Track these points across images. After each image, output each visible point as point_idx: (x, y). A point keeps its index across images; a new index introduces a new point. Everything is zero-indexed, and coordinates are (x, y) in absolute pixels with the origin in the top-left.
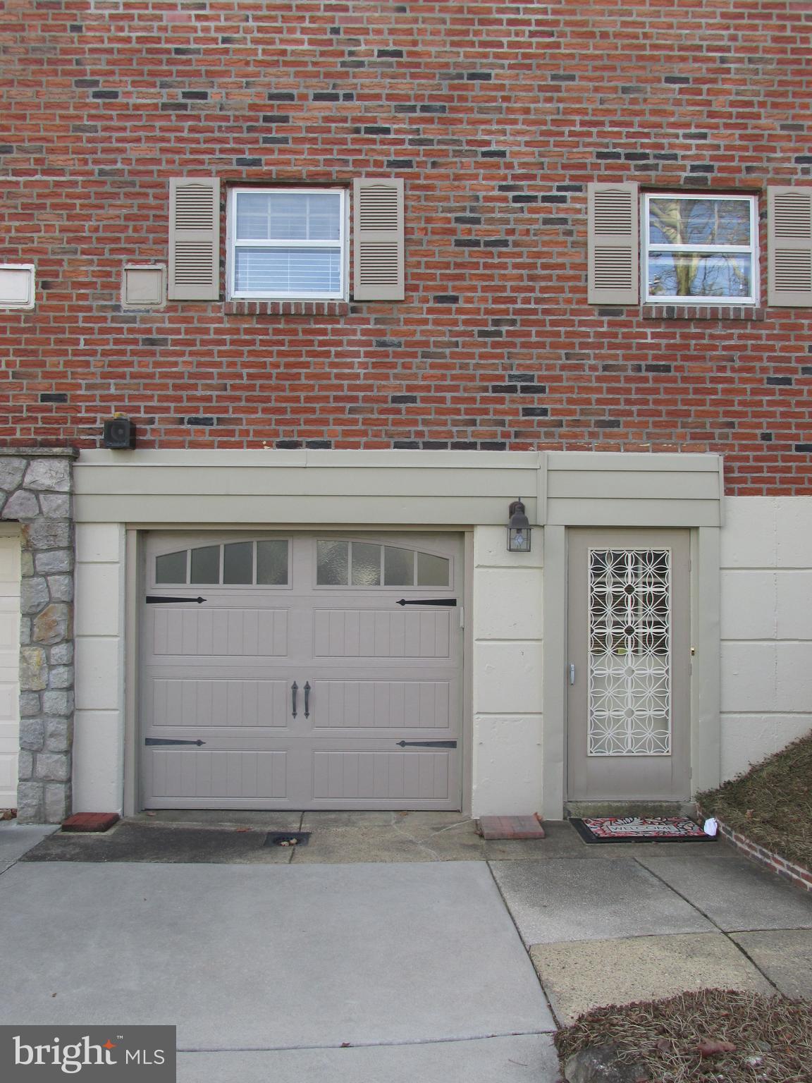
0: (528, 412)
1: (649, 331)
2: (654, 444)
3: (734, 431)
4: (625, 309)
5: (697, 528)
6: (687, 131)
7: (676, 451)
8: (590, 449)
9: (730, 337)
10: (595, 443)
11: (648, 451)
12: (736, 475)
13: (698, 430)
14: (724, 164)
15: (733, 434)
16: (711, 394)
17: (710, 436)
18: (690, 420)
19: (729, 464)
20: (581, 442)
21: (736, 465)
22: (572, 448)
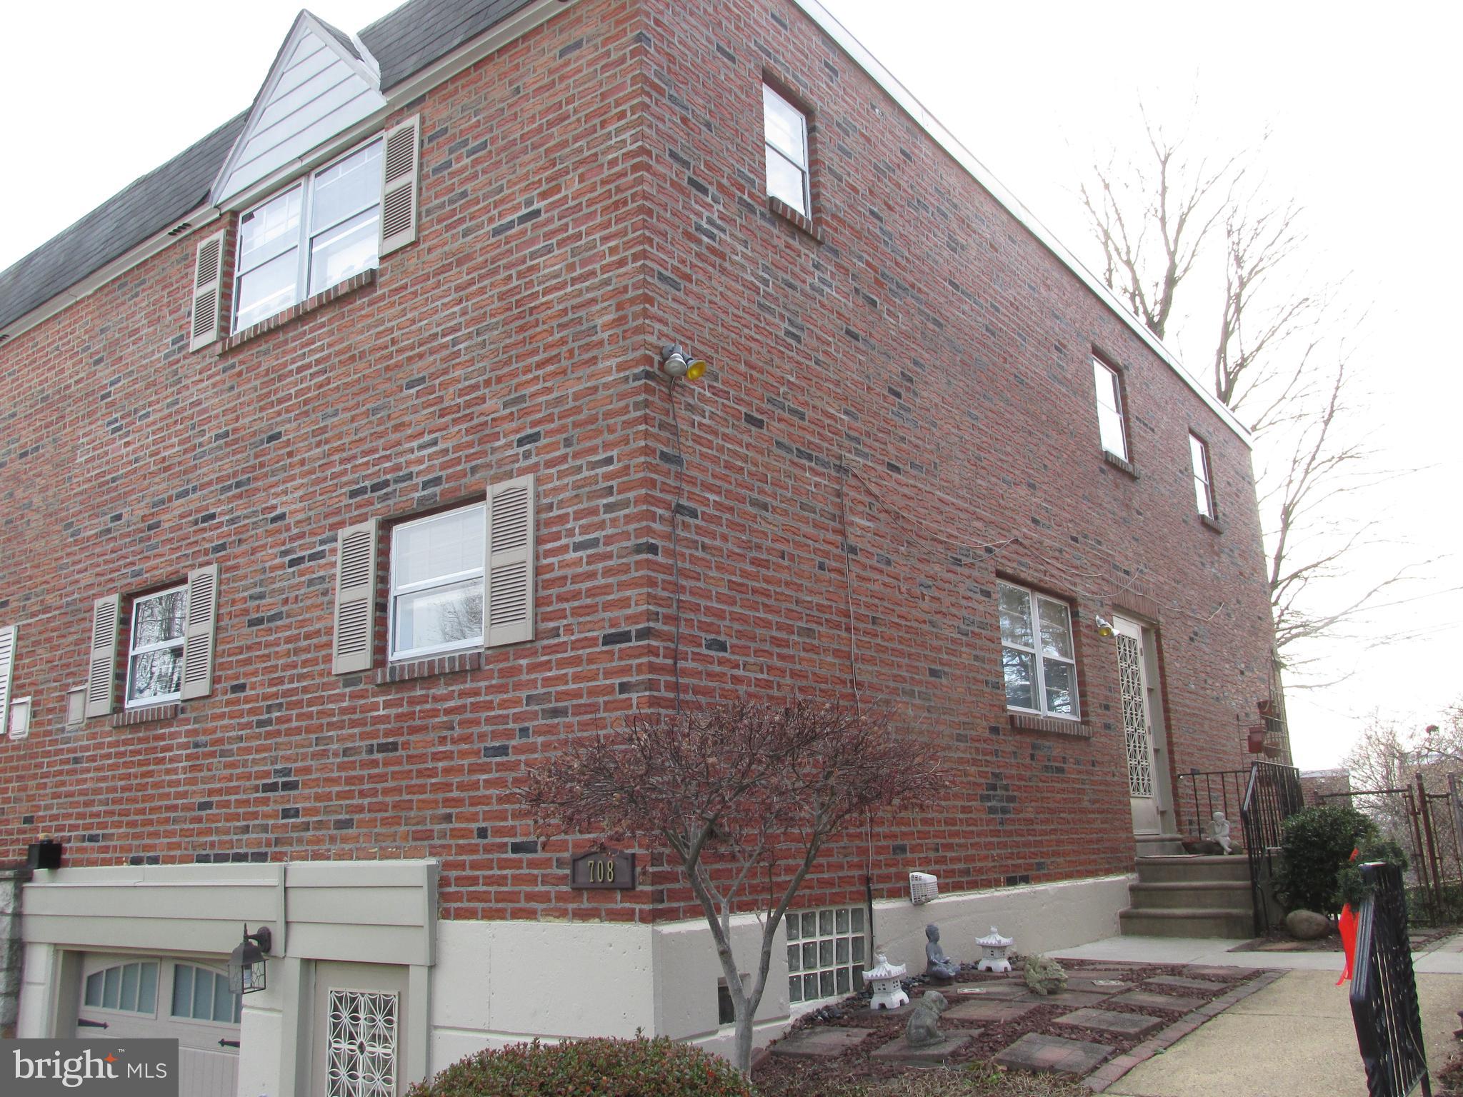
0: (286, 814)
1: (381, 699)
2: (381, 848)
3: (451, 826)
4: (362, 674)
5: (407, 966)
6: (421, 441)
7: (398, 857)
8: (328, 858)
9: (449, 697)
10: (334, 849)
11: (375, 858)
12: (452, 889)
13: (419, 827)
14: (451, 471)
15: (452, 830)
16: (430, 776)
17: (428, 835)
18: (412, 814)
19: (445, 873)
20: (322, 848)
21: (453, 874)
22: (317, 856)
